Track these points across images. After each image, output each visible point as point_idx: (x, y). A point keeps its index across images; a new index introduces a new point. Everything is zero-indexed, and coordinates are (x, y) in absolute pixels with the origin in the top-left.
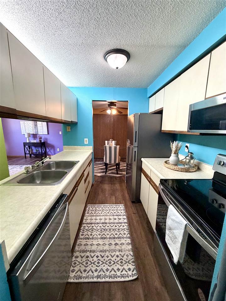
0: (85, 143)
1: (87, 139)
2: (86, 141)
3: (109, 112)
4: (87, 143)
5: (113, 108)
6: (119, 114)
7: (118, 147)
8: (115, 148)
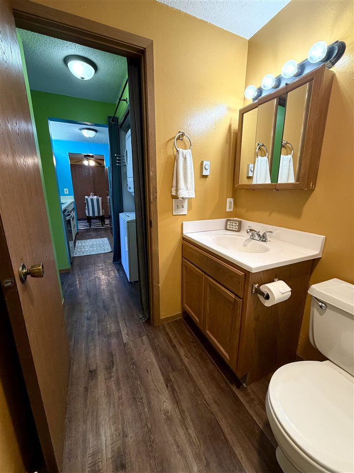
0: (65, 193)
1: (67, 189)
2: (66, 191)
3: (86, 163)
4: (68, 193)
5: (90, 159)
6: (97, 165)
7: (100, 198)
8: (98, 200)
